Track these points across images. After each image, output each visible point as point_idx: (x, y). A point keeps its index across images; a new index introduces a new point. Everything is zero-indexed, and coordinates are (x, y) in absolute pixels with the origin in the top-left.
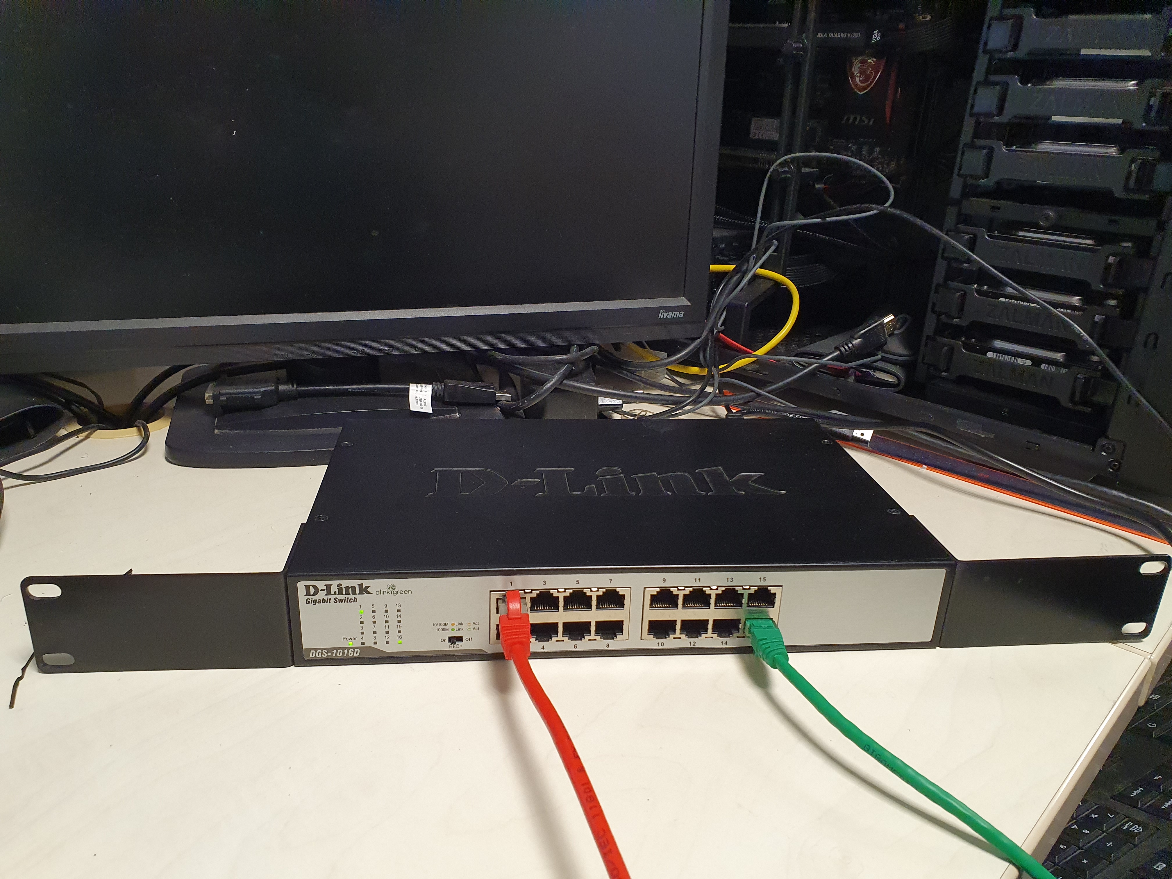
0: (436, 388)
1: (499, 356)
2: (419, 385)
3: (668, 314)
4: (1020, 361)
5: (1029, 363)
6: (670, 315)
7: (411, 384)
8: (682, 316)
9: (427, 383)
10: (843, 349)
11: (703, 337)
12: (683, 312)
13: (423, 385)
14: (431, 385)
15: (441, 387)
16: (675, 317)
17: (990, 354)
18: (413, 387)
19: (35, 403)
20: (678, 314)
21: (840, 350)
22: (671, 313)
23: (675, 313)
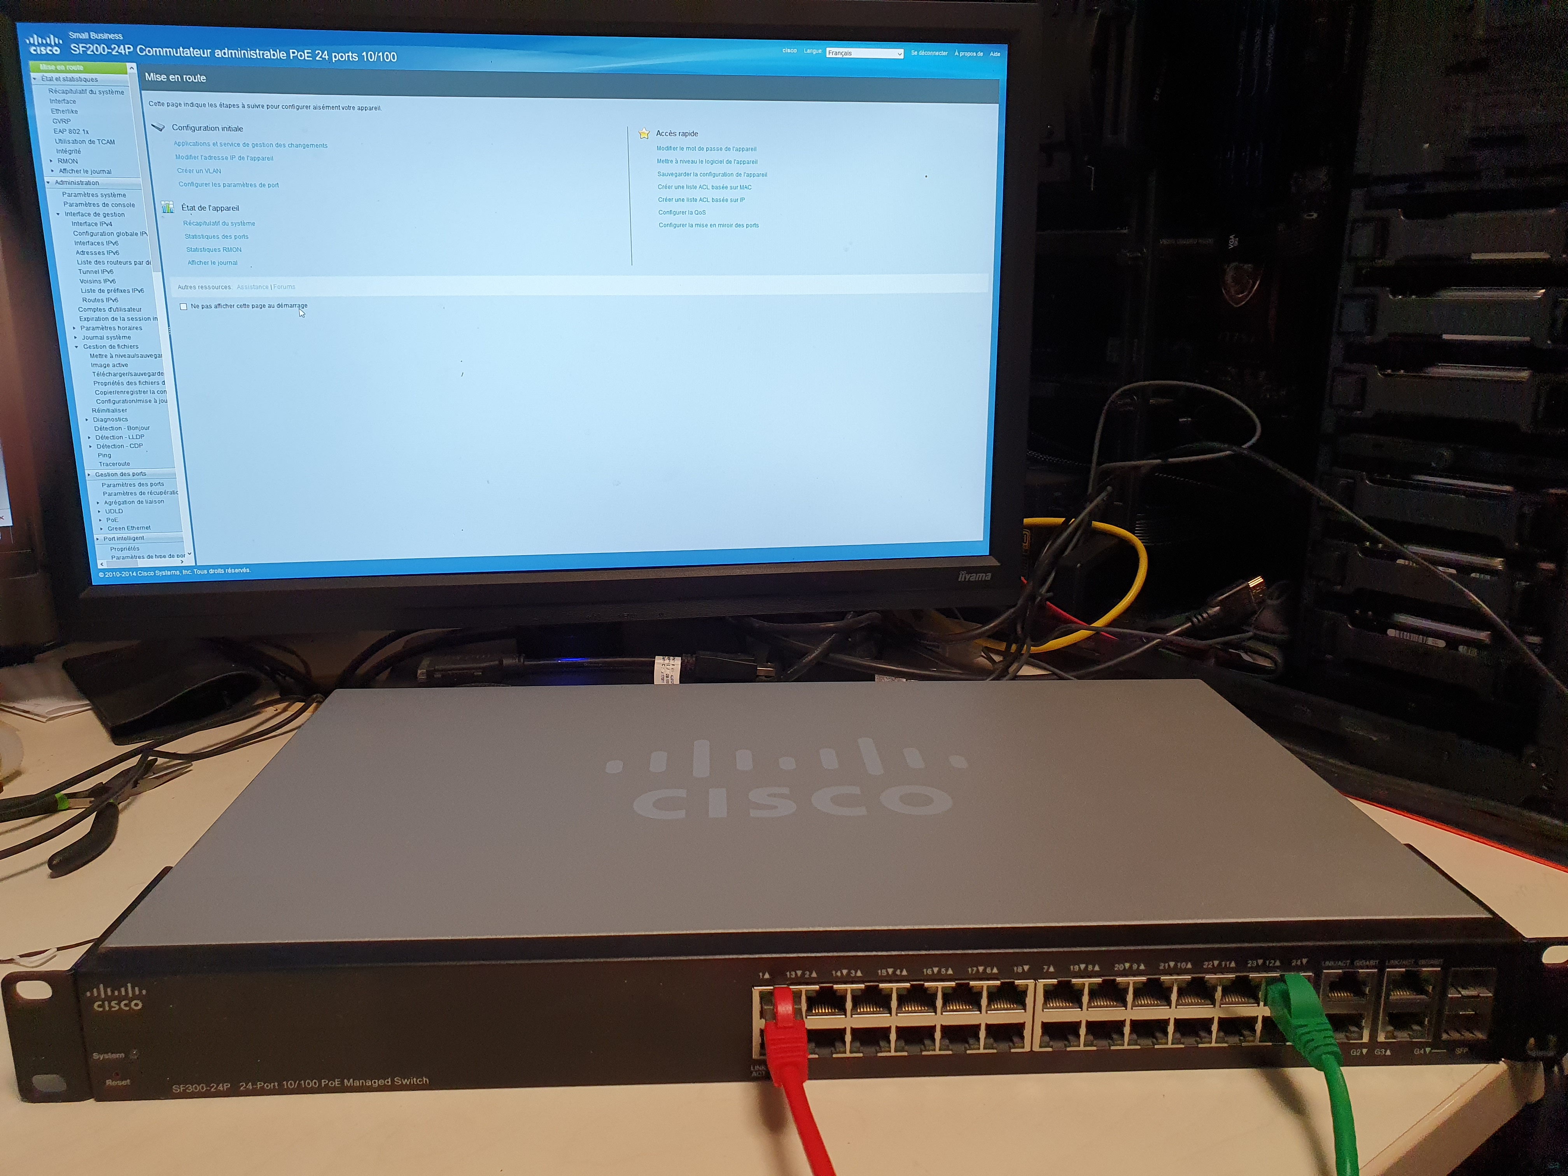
0: (686, 660)
1: (757, 624)
2: (667, 657)
3: (971, 576)
4: (1430, 641)
5: (1442, 644)
6: (974, 577)
7: (656, 657)
8: (989, 579)
9: (675, 655)
10: (1195, 620)
11: (1019, 605)
12: (990, 574)
13: (672, 658)
14: (680, 658)
15: (692, 660)
16: (980, 579)
17: (1391, 632)
18: (659, 661)
19: (233, 670)
20: (984, 576)
21: (1192, 622)
22: (975, 575)
23: (979, 574)
